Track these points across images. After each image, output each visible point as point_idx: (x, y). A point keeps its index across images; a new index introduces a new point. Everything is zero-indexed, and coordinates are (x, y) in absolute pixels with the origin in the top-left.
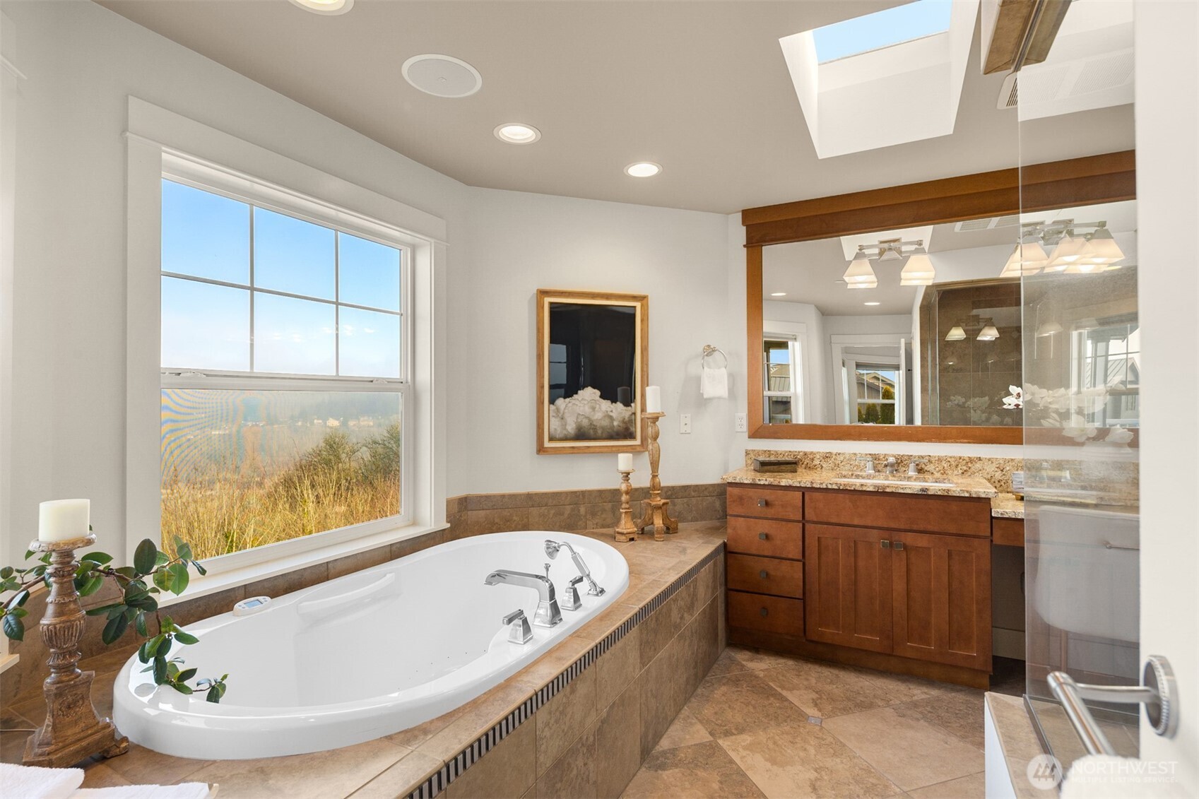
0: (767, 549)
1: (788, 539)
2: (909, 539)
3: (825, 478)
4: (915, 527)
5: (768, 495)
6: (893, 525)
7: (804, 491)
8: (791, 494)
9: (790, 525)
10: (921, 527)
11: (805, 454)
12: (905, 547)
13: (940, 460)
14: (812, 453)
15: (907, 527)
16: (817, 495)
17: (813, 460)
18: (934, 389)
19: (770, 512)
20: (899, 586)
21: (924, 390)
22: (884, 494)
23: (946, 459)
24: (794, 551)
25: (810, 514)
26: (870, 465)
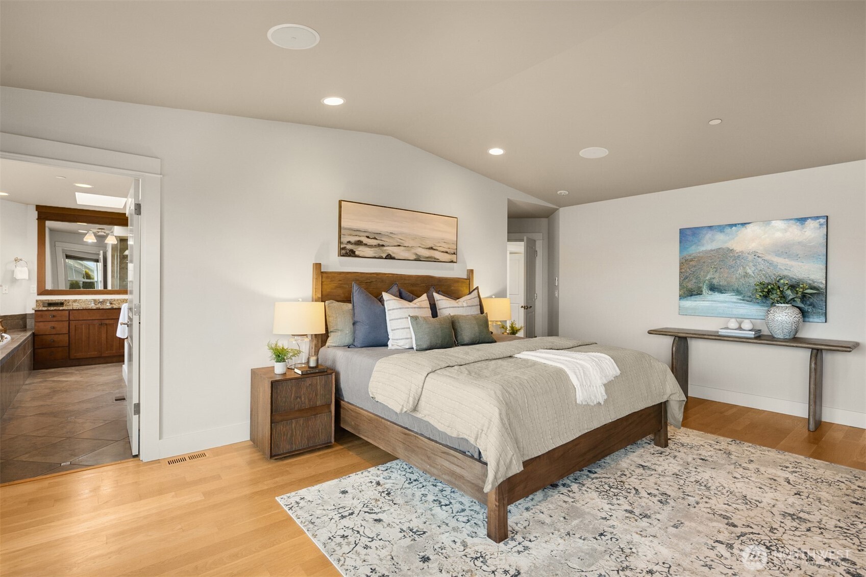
0: (53, 332)
1: (63, 327)
2: (107, 322)
3: (76, 306)
4: (109, 318)
5: (54, 313)
6: (102, 318)
7: (69, 310)
8: (64, 312)
9: (64, 322)
10: (111, 318)
11: (65, 300)
12: (106, 324)
13: (118, 300)
14: (68, 300)
15: (107, 318)
16: (74, 311)
17: (69, 302)
18: (117, 277)
19: (55, 319)
20: (104, 336)
21: (113, 276)
22: (99, 309)
23: (120, 300)
24: (65, 330)
25: (71, 318)
26: (93, 302)
